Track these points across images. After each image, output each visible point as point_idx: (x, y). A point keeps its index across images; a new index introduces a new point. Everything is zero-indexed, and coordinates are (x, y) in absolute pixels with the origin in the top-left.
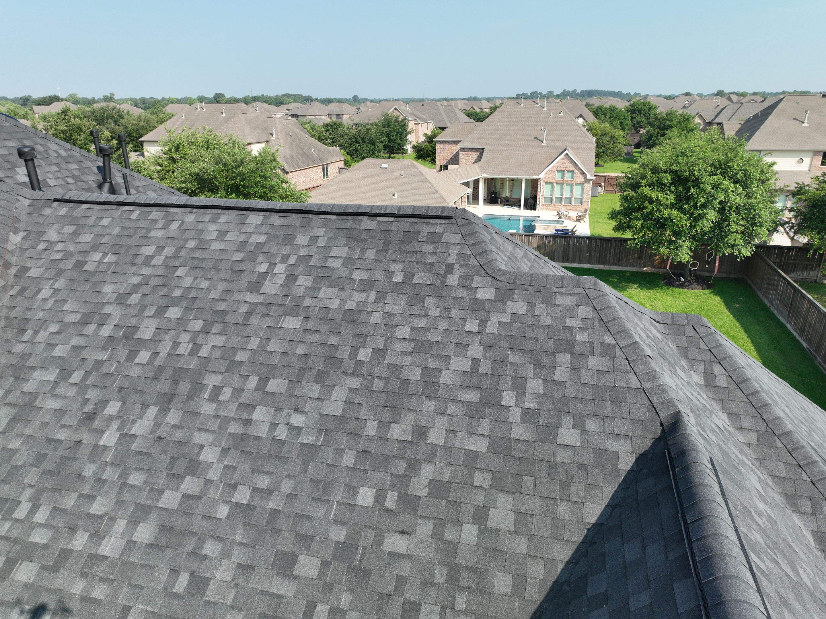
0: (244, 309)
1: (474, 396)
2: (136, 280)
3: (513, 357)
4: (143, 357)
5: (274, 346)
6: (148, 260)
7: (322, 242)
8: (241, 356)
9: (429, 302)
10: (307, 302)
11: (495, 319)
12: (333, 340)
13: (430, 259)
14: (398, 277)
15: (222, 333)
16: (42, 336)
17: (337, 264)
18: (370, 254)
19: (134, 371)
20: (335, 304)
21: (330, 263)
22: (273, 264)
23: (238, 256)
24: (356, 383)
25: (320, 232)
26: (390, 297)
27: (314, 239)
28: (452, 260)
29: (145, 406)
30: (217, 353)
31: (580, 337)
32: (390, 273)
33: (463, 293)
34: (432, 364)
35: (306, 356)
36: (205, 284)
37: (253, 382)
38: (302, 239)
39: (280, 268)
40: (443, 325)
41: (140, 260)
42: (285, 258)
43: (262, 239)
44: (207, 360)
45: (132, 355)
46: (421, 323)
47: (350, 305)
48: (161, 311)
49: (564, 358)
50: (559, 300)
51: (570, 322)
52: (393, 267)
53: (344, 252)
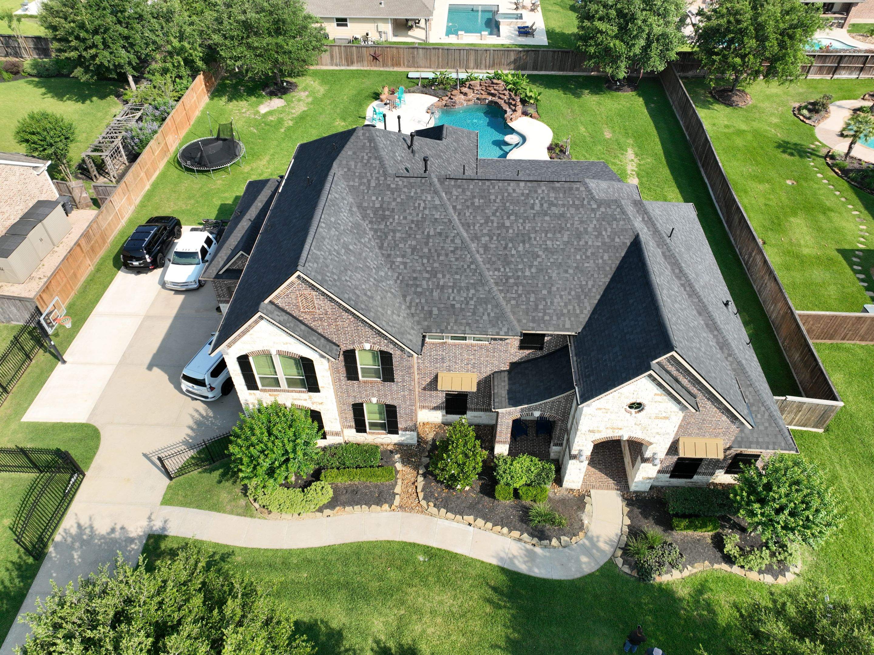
0: (532, 215)
1: (596, 233)
2: (495, 208)
3: (604, 223)
4: (511, 231)
5: (545, 225)
6: (495, 201)
7: (546, 192)
8: (538, 229)
9: (581, 209)
10: (549, 212)
11: (598, 213)
12: (560, 222)
13: (578, 196)
14: (571, 203)
15: (529, 222)
16: (476, 228)
17: (553, 199)
18: (561, 195)
19: (510, 235)
20: (557, 212)
21: (551, 199)
22: (534, 200)
23: (523, 198)
24: (569, 233)
25: (544, 188)
26: (571, 209)
27: (543, 191)
28: (584, 196)
29: (519, 244)
30: (530, 228)
31: (618, 217)
32: (568, 201)
33: (589, 207)
34: (586, 226)
35: (554, 227)
36: (517, 208)
37: (543, 235)
38: (540, 191)
39: (537, 201)
40: (586, 216)
41: (492, 201)
42: (537, 198)
43: (527, 192)
44: (529, 230)
45: (507, 231)
46: (580, 216)
47: (561, 212)
48: (508, 218)
49: (614, 222)
50: (612, 207)
51: (615, 213)
52: (569, 199)
53: (554, 195)
